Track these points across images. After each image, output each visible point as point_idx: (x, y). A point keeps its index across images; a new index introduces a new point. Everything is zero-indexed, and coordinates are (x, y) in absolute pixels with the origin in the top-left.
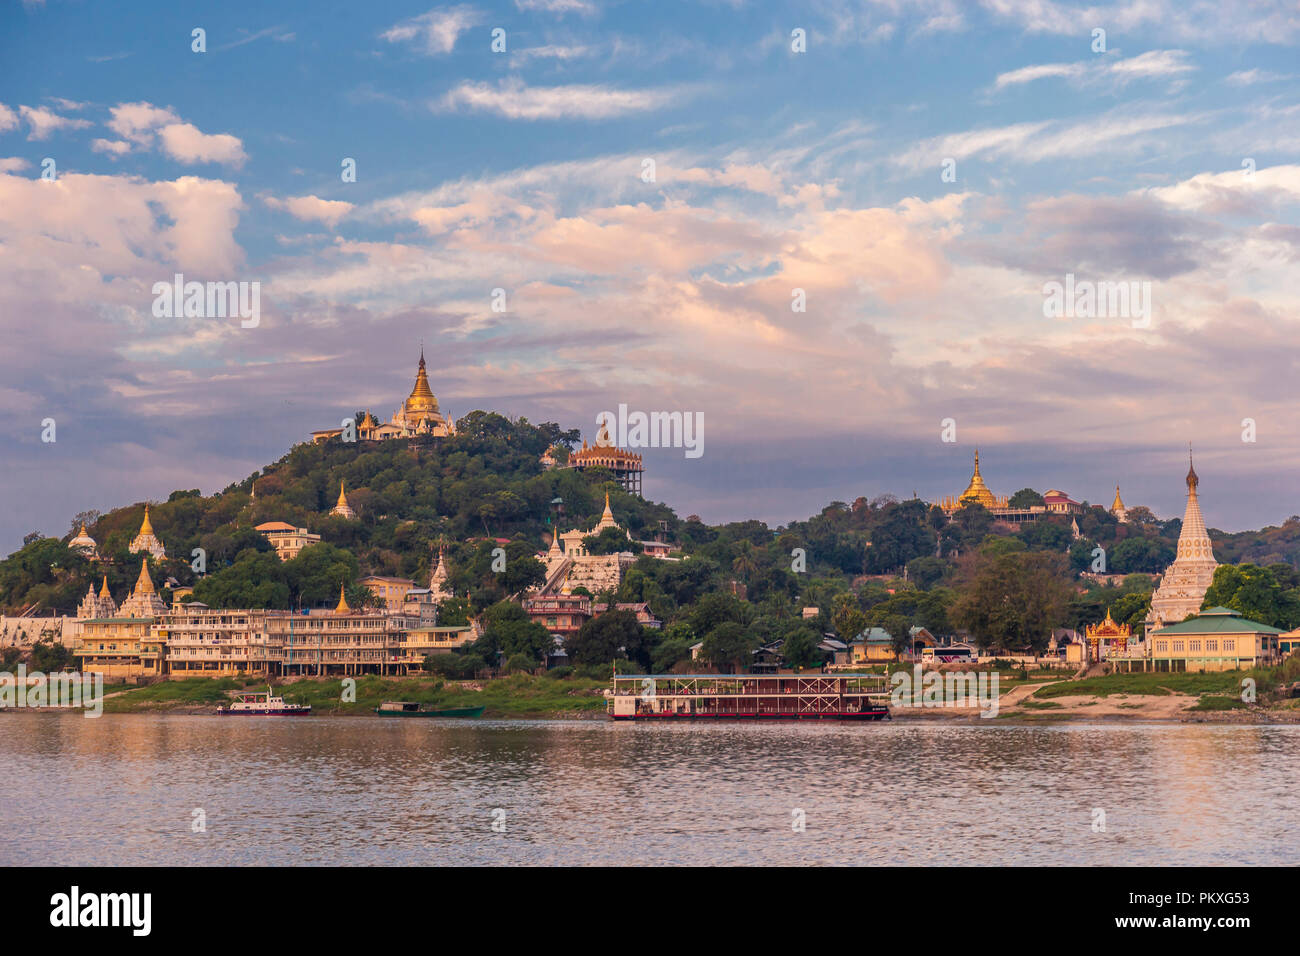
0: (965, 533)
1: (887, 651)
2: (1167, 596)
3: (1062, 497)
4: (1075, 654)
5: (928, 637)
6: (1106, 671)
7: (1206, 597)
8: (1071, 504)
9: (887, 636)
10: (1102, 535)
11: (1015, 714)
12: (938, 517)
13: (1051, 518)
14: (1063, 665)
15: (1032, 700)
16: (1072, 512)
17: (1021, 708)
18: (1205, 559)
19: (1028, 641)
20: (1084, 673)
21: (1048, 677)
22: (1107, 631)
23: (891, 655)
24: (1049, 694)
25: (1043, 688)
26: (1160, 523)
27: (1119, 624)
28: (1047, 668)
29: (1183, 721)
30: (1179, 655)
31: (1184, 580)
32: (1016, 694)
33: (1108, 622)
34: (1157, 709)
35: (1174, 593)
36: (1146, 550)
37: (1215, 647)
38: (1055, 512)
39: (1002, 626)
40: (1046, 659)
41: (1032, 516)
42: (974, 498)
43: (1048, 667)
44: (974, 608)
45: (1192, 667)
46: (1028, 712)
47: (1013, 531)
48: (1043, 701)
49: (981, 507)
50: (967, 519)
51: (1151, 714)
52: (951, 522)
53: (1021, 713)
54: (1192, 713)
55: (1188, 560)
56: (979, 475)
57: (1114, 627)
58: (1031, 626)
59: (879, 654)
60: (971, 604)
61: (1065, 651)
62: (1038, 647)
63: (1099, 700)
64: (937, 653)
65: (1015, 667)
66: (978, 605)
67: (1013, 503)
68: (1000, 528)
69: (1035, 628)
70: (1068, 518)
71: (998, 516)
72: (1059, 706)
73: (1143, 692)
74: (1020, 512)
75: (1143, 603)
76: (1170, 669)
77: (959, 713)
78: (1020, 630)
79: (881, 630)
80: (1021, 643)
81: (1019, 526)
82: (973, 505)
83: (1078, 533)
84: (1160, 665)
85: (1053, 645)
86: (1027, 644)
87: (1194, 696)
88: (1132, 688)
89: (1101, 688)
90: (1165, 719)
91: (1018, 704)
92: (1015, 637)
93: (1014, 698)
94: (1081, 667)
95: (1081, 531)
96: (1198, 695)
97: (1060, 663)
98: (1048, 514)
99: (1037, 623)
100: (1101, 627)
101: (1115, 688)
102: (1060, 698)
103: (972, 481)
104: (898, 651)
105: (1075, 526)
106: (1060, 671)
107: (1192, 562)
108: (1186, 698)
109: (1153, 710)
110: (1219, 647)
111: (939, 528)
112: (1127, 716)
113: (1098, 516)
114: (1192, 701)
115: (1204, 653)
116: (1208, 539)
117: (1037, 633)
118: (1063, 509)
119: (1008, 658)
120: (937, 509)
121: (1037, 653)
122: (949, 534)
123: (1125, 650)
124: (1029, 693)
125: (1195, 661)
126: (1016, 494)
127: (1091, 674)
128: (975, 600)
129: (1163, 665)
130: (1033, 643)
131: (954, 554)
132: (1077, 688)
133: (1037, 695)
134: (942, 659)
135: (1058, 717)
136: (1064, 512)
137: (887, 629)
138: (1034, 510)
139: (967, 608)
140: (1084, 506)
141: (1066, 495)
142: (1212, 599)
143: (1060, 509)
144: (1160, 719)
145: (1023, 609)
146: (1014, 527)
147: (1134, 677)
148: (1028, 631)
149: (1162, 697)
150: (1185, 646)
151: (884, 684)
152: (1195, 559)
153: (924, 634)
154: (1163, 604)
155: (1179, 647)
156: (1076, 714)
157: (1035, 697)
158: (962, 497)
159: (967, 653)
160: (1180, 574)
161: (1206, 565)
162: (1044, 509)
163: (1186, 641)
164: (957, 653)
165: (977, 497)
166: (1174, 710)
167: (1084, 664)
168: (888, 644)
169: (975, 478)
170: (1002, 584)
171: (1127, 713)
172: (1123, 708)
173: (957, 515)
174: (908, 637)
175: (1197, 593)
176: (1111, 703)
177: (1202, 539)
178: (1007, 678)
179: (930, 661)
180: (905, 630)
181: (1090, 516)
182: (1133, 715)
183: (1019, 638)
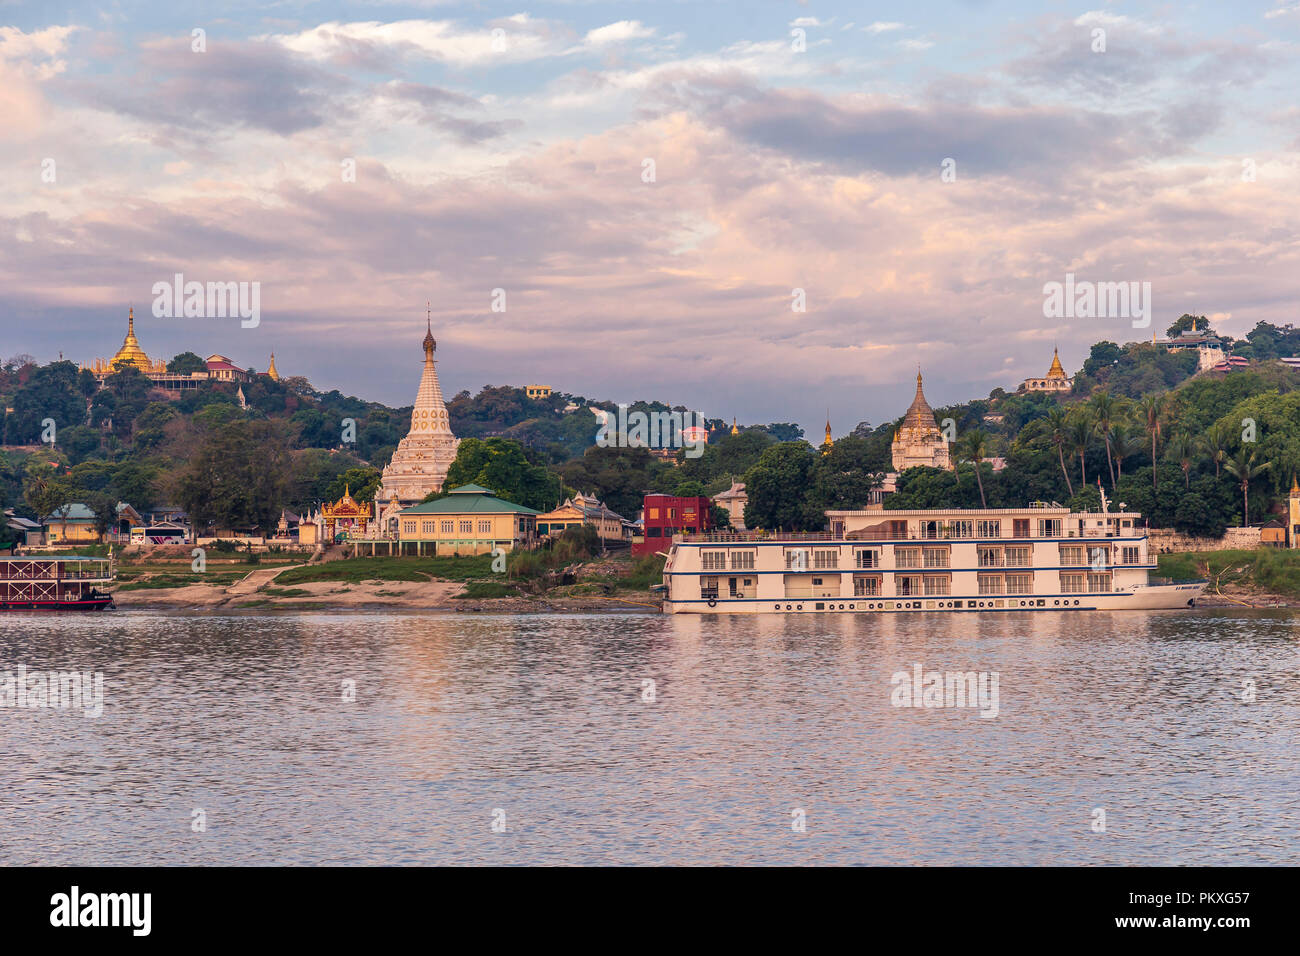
0: (119, 400)
1: (90, 531)
2: (401, 473)
3: (226, 363)
4: (308, 536)
5: (132, 515)
6: (346, 554)
7: (449, 473)
8: (236, 371)
9: (89, 513)
10: (270, 405)
11: (259, 603)
12: (88, 380)
13: (215, 385)
14: (295, 548)
15: (273, 586)
16: (237, 379)
17: (262, 596)
18: (443, 432)
19: (256, 520)
20: (320, 557)
21: (280, 561)
22: (346, 510)
23: (94, 536)
24: (291, 580)
25: (284, 573)
26: (319, 395)
27: (359, 502)
28: (277, 551)
29: (458, 610)
30: (429, 537)
31: (419, 455)
32: (252, 580)
33: (347, 500)
34: (422, 597)
35: (408, 468)
36: (321, 423)
37: (470, 529)
38: (219, 380)
39: (228, 503)
40: (274, 540)
41: (193, 383)
42: (129, 361)
43: (278, 549)
44: (195, 482)
45: (443, 550)
46: (274, 600)
47: (173, 399)
48: (287, 588)
49: (136, 372)
50: (121, 384)
51: (417, 602)
52: (102, 387)
53: (266, 602)
54: (463, 601)
55: (424, 432)
56: (133, 335)
57: (354, 506)
58: (259, 503)
59: (81, 533)
60: (191, 477)
61: (298, 531)
62: (267, 528)
63: (351, 586)
64: (149, 533)
65: (240, 549)
66: (199, 479)
67: (172, 368)
68: (158, 395)
69: (263, 505)
70: (234, 386)
71: (155, 382)
72: (308, 594)
73: (401, 578)
74: (181, 378)
75: (366, 479)
76: (419, 553)
77: (192, 601)
78: (247, 507)
79: (83, 506)
80: (246, 522)
81: (179, 394)
82: (128, 370)
83: (244, 403)
84: (406, 548)
85: (283, 525)
86: (254, 523)
87: (458, 582)
88: (386, 573)
89: (351, 573)
90: (433, 608)
91: (258, 591)
92: (242, 516)
93: (252, 584)
94: (315, 550)
95: (248, 402)
96: (463, 581)
97: (291, 545)
98: (212, 381)
99: (265, 500)
100: (339, 505)
101: (368, 574)
102: (305, 584)
103: (126, 342)
104: (102, 531)
105: (240, 394)
106: (292, 554)
107: (428, 435)
108: (452, 585)
109: (418, 597)
110: (473, 529)
111: (88, 394)
112: (389, 605)
113: (266, 385)
114: (459, 589)
115: (457, 534)
116: (445, 410)
117: (265, 510)
118: (227, 376)
119: (232, 540)
120: (87, 372)
121: (265, 533)
122: (101, 401)
123: (365, 531)
124: (268, 579)
125: (447, 544)
126: (175, 358)
127: (327, 558)
128: (195, 474)
129: (411, 547)
130: (261, 522)
131: (107, 424)
132: (324, 573)
133: (278, 581)
134: (152, 539)
135: (311, 606)
136: (228, 380)
137: (89, 505)
138: (196, 376)
139: (187, 482)
140: (251, 372)
141: (230, 361)
142: (458, 475)
143: (225, 376)
144: (427, 608)
145: (250, 483)
146: (173, 395)
147: (381, 561)
148: (256, 509)
149: (422, 583)
150: (455, 527)
151: (107, 568)
152: (431, 431)
153: (128, 512)
154: (395, 481)
155: (428, 527)
156: (332, 603)
157: (277, 583)
158: (114, 360)
159: (180, 533)
160: (414, 449)
161: (444, 439)
162: (207, 375)
163: (437, 521)
164: (169, 533)
165: (132, 361)
166: (443, 598)
167: (320, 546)
168: (89, 522)
169: (129, 339)
170: (228, 456)
171: (387, 601)
172: (382, 595)
173: (109, 379)
174: (114, 514)
175: (436, 468)
176: (365, 590)
177: (439, 410)
178: (233, 561)
179: (140, 543)
180: (112, 507)
181: (258, 385)
182: (396, 604)
183: (246, 517)
